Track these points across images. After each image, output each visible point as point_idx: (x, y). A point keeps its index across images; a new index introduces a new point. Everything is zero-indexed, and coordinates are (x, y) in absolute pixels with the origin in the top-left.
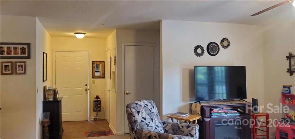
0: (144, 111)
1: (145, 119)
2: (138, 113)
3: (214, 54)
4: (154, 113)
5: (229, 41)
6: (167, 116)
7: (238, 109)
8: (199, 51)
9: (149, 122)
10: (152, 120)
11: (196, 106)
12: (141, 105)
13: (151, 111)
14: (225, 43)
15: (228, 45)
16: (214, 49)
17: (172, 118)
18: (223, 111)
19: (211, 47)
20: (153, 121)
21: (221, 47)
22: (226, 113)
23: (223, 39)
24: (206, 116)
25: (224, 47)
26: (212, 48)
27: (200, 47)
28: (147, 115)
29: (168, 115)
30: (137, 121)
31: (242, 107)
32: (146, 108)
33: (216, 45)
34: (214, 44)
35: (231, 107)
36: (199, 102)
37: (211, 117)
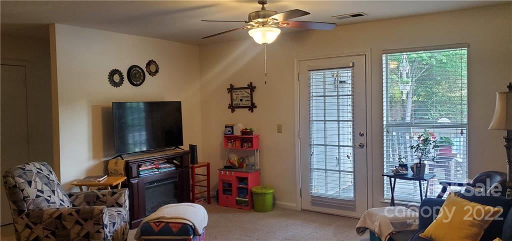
0: (37, 180)
1: (43, 192)
2: (30, 183)
3: (138, 83)
4: (53, 181)
5: (158, 65)
6: (72, 184)
7: (174, 161)
8: (116, 78)
9: (50, 197)
10: (53, 192)
11: (116, 163)
12: (31, 171)
13: (48, 178)
14: (153, 67)
15: (157, 71)
16: (138, 75)
17: (80, 187)
18: (155, 166)
19: (134, 72)
20: (54, 194)
21: (147, 74)
22: (159, 169)
23: (150, 62)
24: (133, 176)
25: (151, 74)
26: (135, 74)
27: (118, 72)
28: (44, 185)
29: (74, 183)
30: (29, 197)
31: (179, 158)
32: (41, 175)
33: (140, 71)
34: (138, 69)
35: (162, 160)
36: (120, 156)
37: (139, 177)
